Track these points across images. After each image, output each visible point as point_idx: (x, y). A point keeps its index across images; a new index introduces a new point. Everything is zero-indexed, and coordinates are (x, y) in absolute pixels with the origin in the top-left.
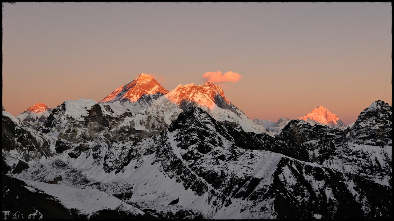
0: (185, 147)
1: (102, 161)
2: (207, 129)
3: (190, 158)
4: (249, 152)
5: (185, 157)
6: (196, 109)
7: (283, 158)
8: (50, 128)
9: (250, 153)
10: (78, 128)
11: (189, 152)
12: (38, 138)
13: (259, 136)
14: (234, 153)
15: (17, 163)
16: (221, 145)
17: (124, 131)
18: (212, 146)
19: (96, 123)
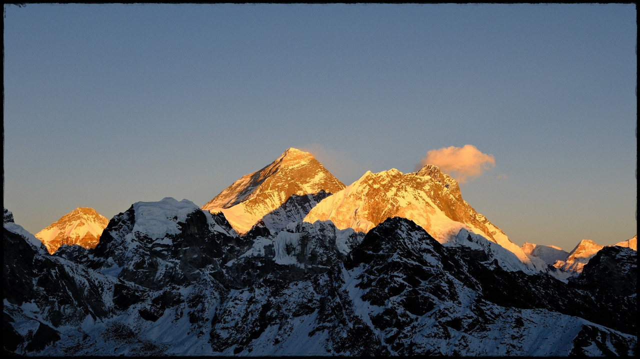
0: (378, 301)
1: (207, 329)
2: (425, 263)
3: (389, 324)
4: (513, 313)
5: (378, 321)
6: (402, 222)
7: (585, 327)
8: (102, 259)
9: (516, 315)
10: (159, 260)
11: (388, 312)
12: (79, 279)
13: (535, 279)
14: (481, 313)
15: (35, 328)
16: (453, 297)
17: (252, 266)
18: (435, 300)
19: (196, 248)
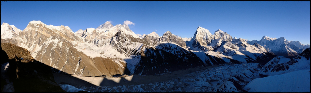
0: (118, 41)
1: (96, 44)
2: (124, 37)
4: (135, 43)
5: (118, 43)
6: (121, 31)
7: (143, 44)
13: (137, 39)
14: (131, 43)
15: (75, 44)
16: (127, 41)
17: (102, 36)
18: (125, 41)
19: (95, 34)
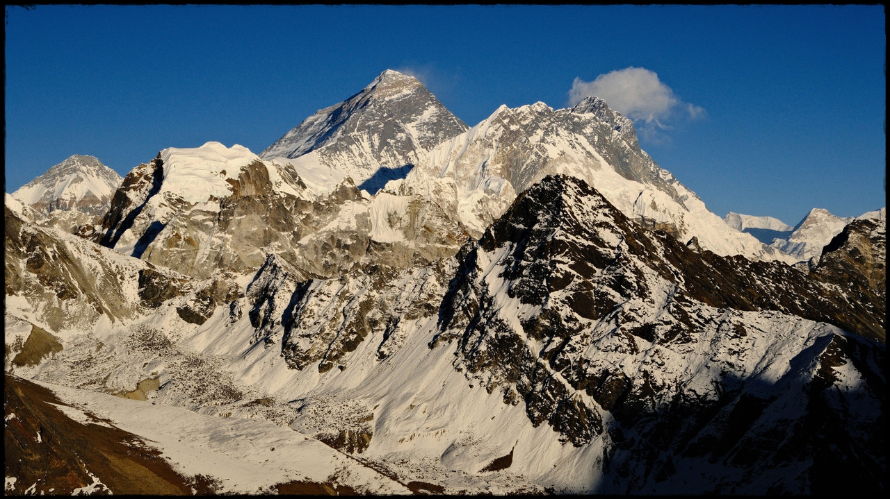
0: (531, 298)
1: (277, 337)
2: (602, 244)
3: (548, 332)
4: (731, 317)
5: (530, 326)
6: (568, 182)
7: (837, 338)
8: (115, 232)
9: (735, 319)
10: (201, 234)
11: (547, 314)
12: (87, 262)
14: (685, 318)
15: (25, 335)
16: (643, 293)
17: (338, 244)
18: (616, 297)
19: (256, 217)
